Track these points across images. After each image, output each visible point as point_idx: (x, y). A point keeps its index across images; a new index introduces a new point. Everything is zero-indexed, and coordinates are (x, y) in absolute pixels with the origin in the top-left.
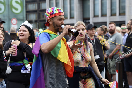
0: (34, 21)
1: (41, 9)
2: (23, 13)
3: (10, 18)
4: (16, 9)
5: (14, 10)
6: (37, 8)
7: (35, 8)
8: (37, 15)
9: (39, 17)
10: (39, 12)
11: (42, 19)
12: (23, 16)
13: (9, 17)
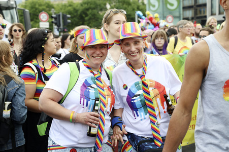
0: (190, 18)
1: (198, 4)
2: (180, 9)
3: (165, 15)
4: (172, 5)
5: (169, 6)
6: (193, 3)
7: (192, 3)
8: (193, 11)
9: (196, 13)
10: (196, 8)
11: (199, 15)
12: (180, 12)
13: (163, 15)
